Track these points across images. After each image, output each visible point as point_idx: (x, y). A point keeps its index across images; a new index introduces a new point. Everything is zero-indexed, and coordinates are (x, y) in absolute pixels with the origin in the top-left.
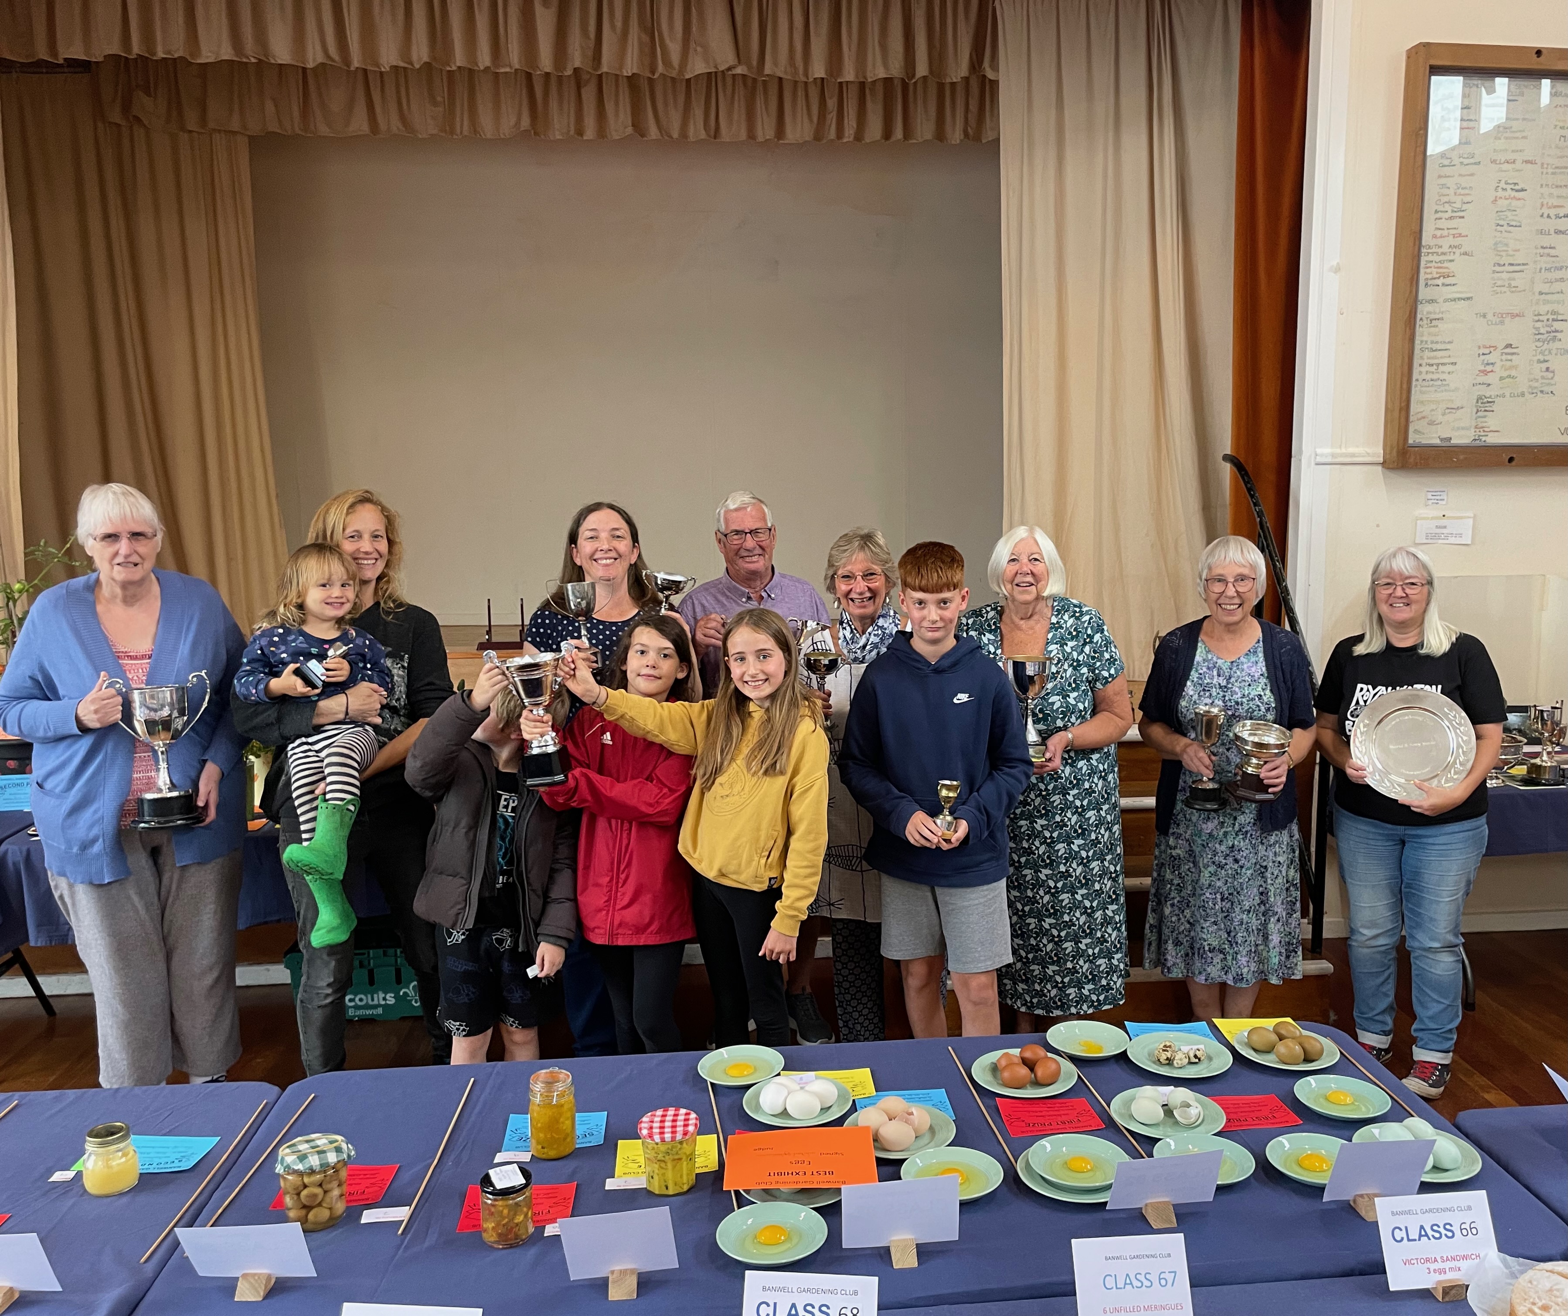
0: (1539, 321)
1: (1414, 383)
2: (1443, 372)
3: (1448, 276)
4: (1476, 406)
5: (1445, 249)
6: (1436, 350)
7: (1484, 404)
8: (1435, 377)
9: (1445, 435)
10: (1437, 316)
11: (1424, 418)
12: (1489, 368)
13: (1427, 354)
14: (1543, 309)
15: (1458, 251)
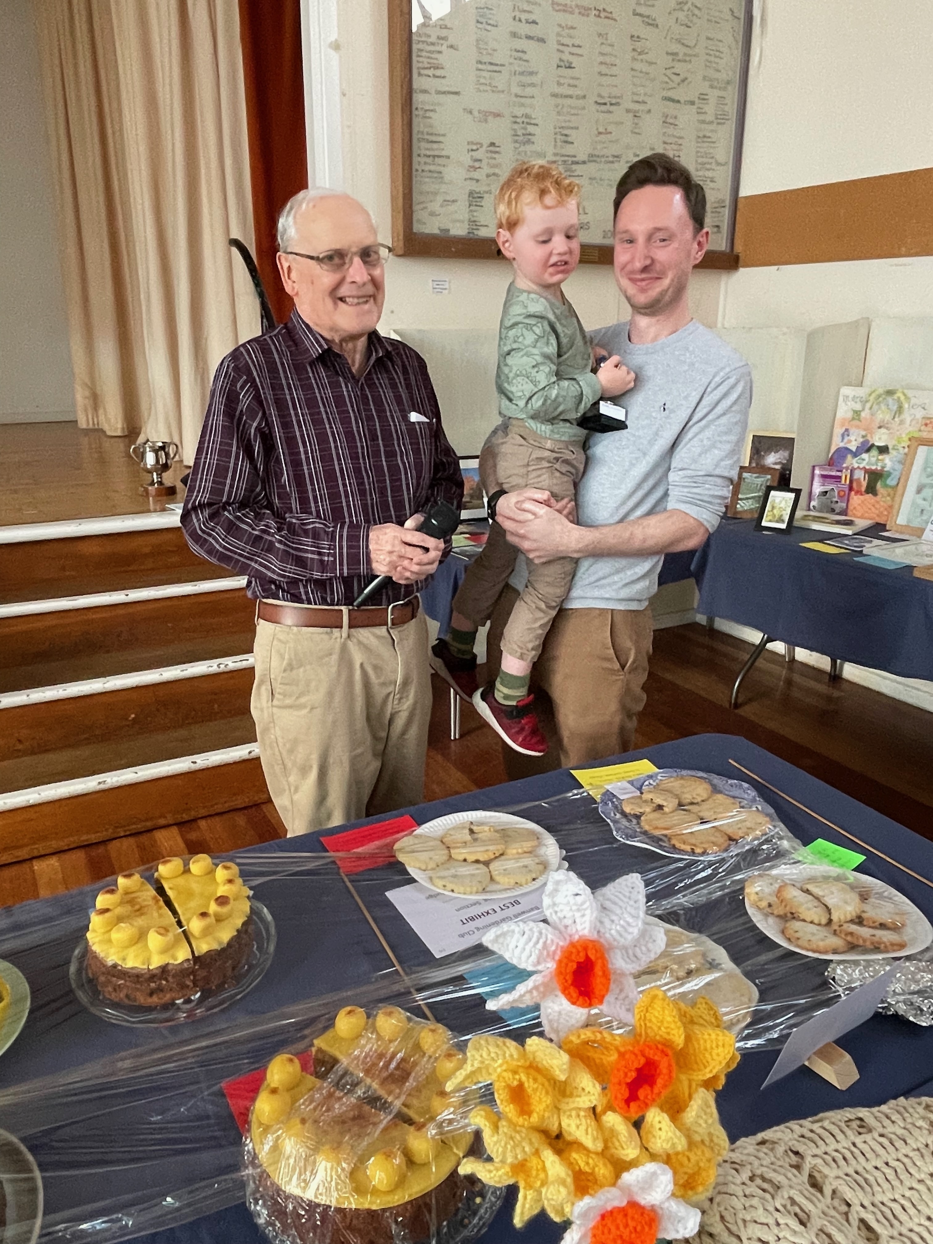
0: (515, 122)
1: (414, 173)
2: (439, 165)
3: (438, 68)
4: (469, 200)
5: (433, 39)
6: (432, 142)
7: (475, 198)
8: (432, 168)
9: (443, 227)
10: (432, 108)
11: (425, 208)
12: (477, 164)
13: (423, 145)
14: (519, 112)
15: (445, 44)
